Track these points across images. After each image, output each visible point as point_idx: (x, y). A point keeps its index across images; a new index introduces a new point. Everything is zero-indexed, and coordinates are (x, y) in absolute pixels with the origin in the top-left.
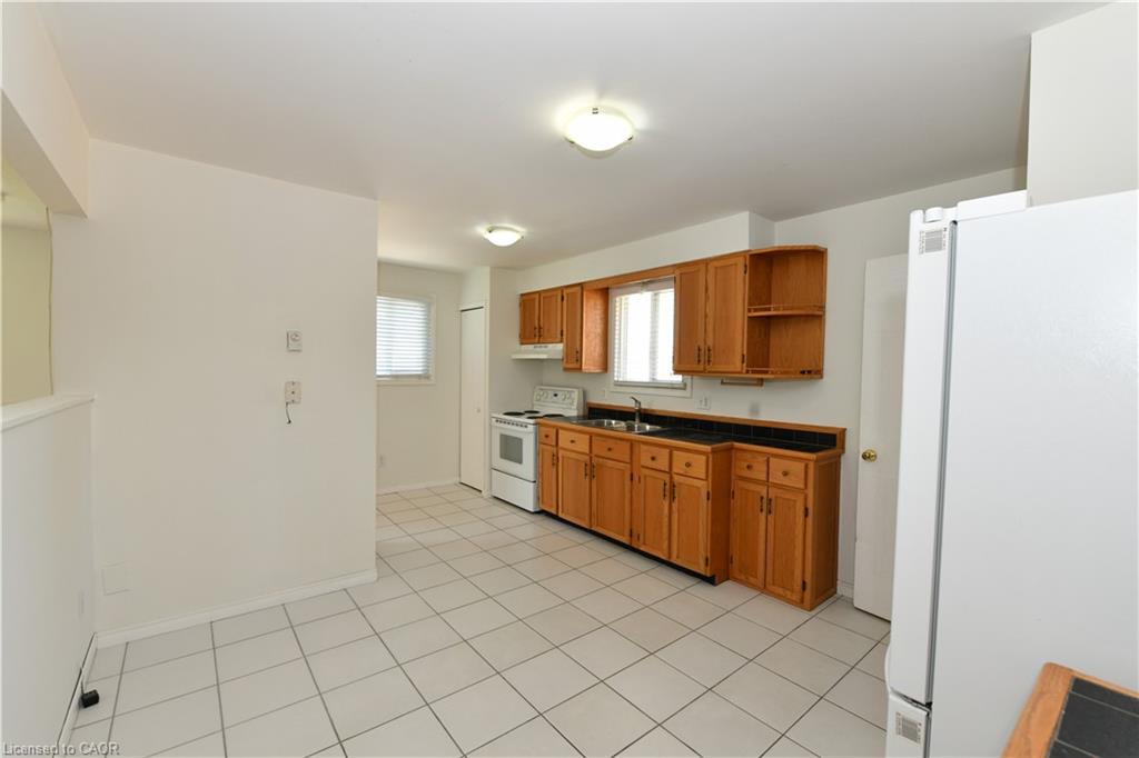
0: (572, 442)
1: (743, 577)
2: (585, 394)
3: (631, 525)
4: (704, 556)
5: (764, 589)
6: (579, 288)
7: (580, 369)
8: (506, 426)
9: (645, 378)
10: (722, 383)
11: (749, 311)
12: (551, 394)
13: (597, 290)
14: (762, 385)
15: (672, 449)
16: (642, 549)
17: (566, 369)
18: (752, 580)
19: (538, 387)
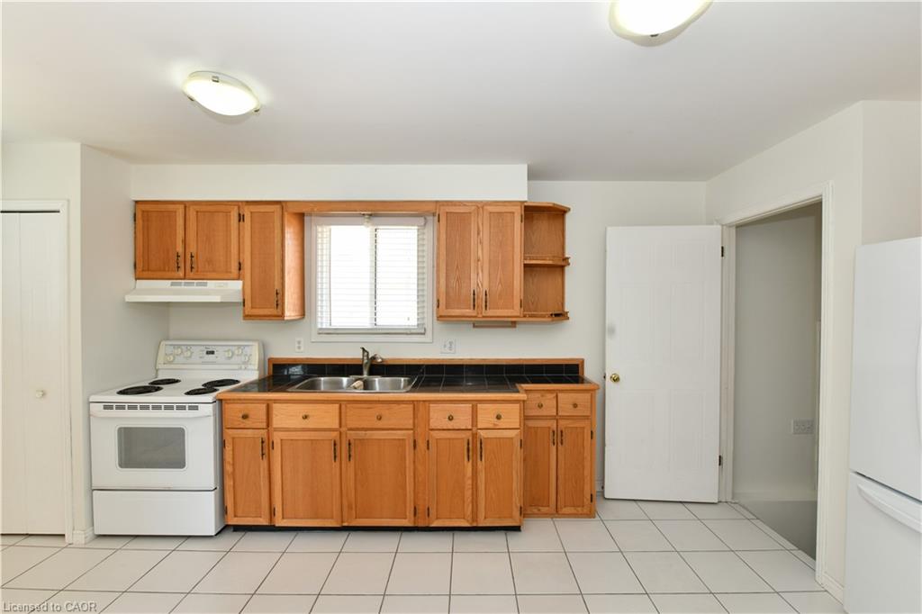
0: (306, 417)
1: (535, 511)
2: (264, 347)
3: (415, 503)
4: (519, 505)
5: (557, 513)
6: (278, 206)
7: (282, 315)
8: (127, 413)
9: (365, 323)
10: (474, 326)
11: (525, 259)
12: (198, 352)
13: (296, 214)
14: (515, 327)
15: (475, 403)
16: (435, 524)
17: (247, 317)
18: (544, 510)
19: (163, 343)
